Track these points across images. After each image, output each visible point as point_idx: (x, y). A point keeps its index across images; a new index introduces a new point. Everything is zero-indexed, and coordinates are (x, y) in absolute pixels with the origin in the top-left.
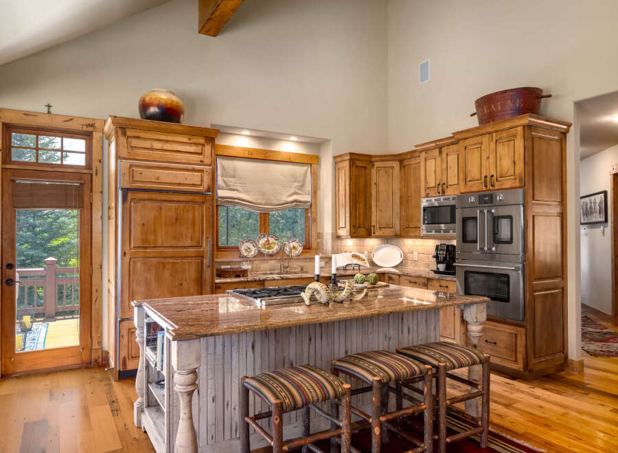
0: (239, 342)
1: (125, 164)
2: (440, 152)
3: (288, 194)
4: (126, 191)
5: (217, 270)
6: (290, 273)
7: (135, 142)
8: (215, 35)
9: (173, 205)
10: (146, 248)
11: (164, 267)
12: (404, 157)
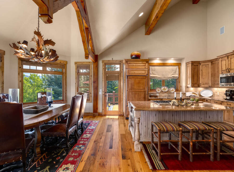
0: (152, 113)
1: (127, 70)
2: (228, 58)
3: (171, 75)
4: (127, 76)
5: (150, 95)
6: (171, 97)
7: (129, 65)
8: (149, 35)
9: (138, 79)
10: (132, 89)
11: (136, 94)
12: (213, 60)
